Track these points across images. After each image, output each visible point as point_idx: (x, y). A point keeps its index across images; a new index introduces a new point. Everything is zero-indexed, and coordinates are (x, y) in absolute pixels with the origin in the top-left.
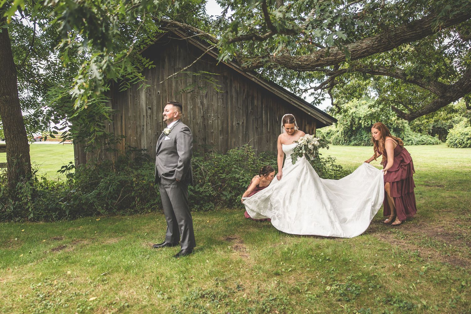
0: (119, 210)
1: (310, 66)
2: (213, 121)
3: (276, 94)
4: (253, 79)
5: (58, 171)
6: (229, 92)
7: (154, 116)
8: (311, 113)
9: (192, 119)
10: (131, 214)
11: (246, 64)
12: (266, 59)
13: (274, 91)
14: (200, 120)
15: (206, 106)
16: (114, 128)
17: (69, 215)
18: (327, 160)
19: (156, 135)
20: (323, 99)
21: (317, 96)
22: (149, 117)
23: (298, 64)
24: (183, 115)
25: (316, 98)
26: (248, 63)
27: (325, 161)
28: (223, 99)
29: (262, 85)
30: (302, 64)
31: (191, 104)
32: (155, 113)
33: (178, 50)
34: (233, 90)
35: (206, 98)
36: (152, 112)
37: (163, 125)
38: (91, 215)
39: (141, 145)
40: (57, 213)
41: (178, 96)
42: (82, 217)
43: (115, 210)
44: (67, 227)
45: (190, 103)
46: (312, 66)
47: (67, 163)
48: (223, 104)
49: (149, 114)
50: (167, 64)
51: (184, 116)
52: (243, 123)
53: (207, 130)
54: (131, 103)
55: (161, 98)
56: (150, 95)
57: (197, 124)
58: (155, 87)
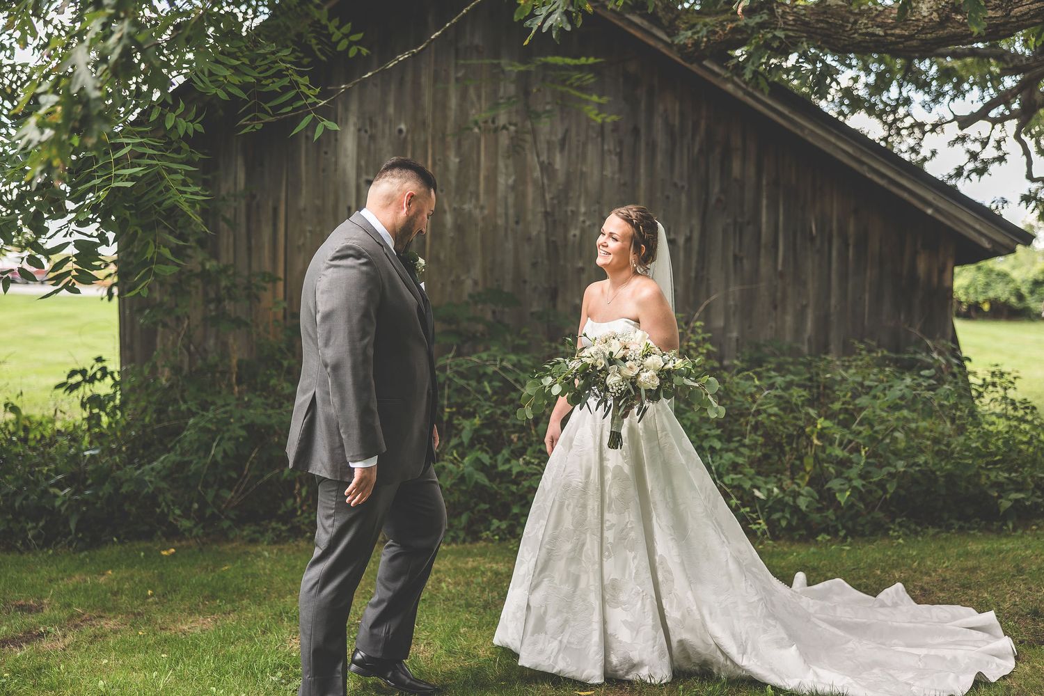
0: (239, 522)
1: (915, 43)
2: (583, 231)
3: (810, 139)
4: (729, 87)
5: (58, 387)
6: (643, 131)
8: (937, 209)
9: (512, 221)
10: (279, 540)
11: (689, 33)
12: (757, 19)
13: (802, 128)
14: (536, 228)
15: (561, 177)
16: (249, 249)
17: (77, 530)
18: (989, 379)
20: (1001, 159)
21: (976, 147)
23: (873, 35)
24: (482, 208)
25: (974, 156)
26: (698, 32)
27: (980, 382)
28: (620, 155)
29: (760, 107)
30: (886, 35)
31: (511, 169)
34: (658, 123)
35: (562, 150)
38: (149, 536)
40: (41, 524)
41: (466, 144)
42: (121, 542)
43: (226, 524)
44: (65, 571)
45: (507, 167)
46: (924, 42)
47: (86, 361)
48: (621, 170)
51: (486, 212)
52: (688, 240)
53: (562, 262)
54: (307, 163)
55: (410, 147)
56: (372, 138)
57: (529, 239)
58: (391, 110)
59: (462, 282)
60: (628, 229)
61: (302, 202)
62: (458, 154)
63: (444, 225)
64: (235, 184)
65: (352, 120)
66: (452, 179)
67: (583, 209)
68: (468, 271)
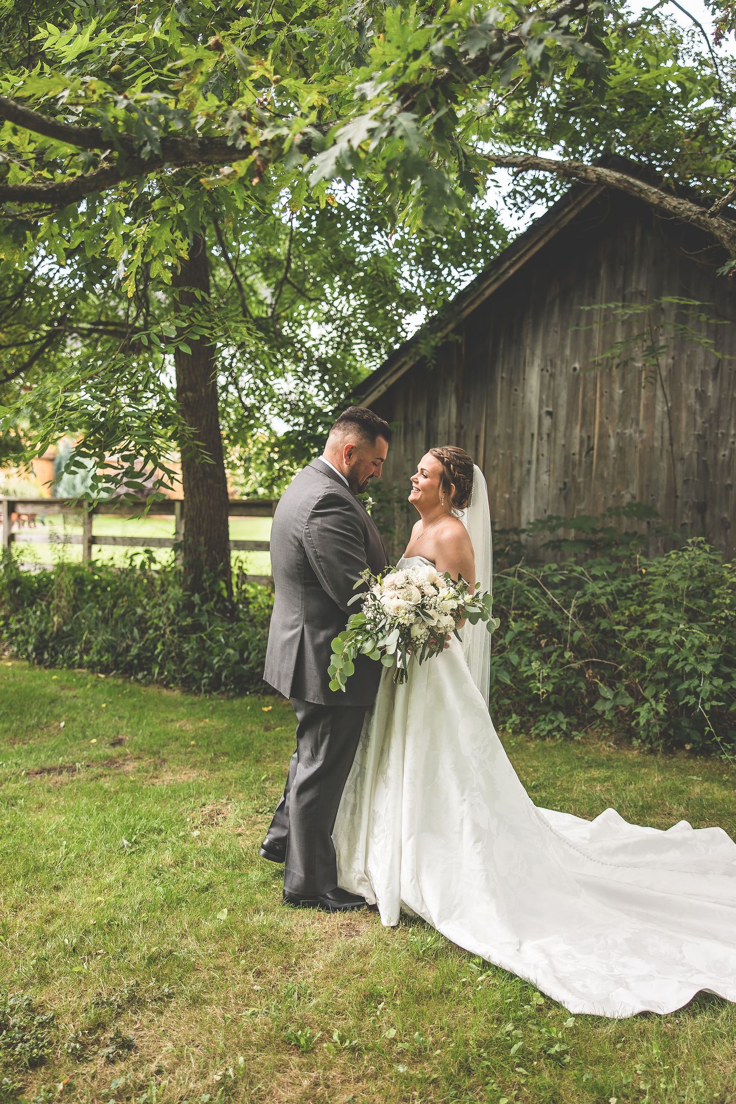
7: (560, 434)
9: (667, 443)
14: (688, 448)
15: (713, 403)
19: (561, 489)
22: (545, 437)
24: (641, 432)
31: (668, 397)
32: (562, 427)
33: (637, 239)
35: (715, 379)
36: (554, 425)
37: (580, 461)
39: (519, 514)
41: (629, 377)
45: (664, 395)
49: (545, 430)
50: (604, 284)
51: (645, 436)
53: (711, 480)
54: (501, 399)
55: (582, 382)
56: (552, 376)
57: (682, 459)
58: (568, 352)
59: (622, 497)
60: (438, 466)
61: (497, 432)
62: (622, 386)
63: (608, 448)
64: (449, 418)
65: (537, 362)
66: (617, 408)
67: (732, 432)
68: (628, 487)
